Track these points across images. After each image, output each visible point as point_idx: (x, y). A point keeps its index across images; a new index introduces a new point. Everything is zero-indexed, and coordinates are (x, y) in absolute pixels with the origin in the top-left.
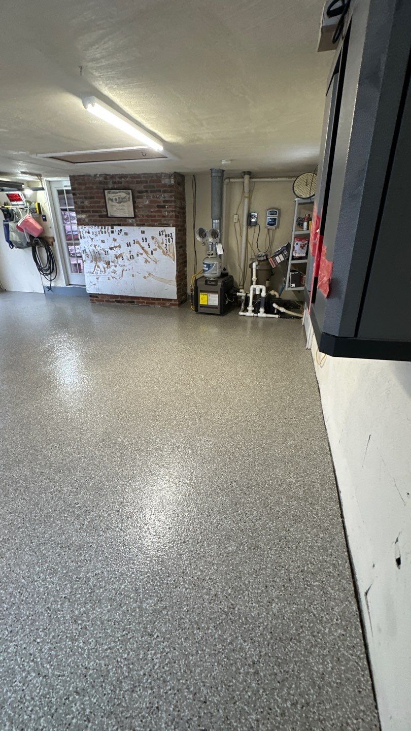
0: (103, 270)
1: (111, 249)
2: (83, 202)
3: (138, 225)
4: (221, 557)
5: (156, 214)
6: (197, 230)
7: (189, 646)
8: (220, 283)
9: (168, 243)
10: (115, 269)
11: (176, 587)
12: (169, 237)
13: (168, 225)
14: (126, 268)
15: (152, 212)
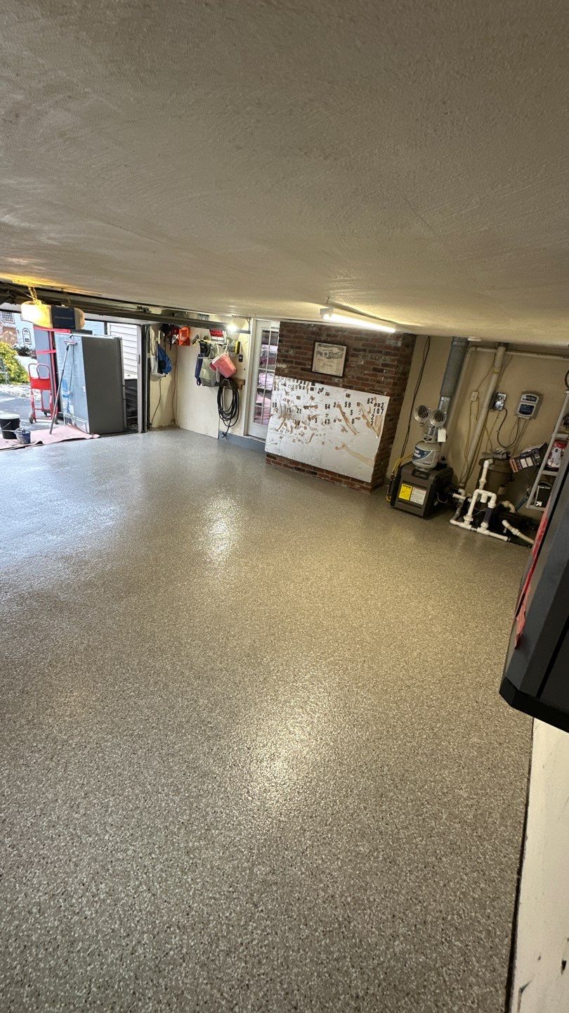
0: (290, 429)
1: (306, 407)
2: (288, 351)
3: (344, 387)
4: (349, 854)
5: (370, 378)
6: (417, 406)
7: (292, 939)
8: (432, 478)
9: (376, 414)
10: (304, 431)
11: (292, 866)
12: (379, 406)
13: (380, 393)
14: (316, 433)
15: (365, 374)
